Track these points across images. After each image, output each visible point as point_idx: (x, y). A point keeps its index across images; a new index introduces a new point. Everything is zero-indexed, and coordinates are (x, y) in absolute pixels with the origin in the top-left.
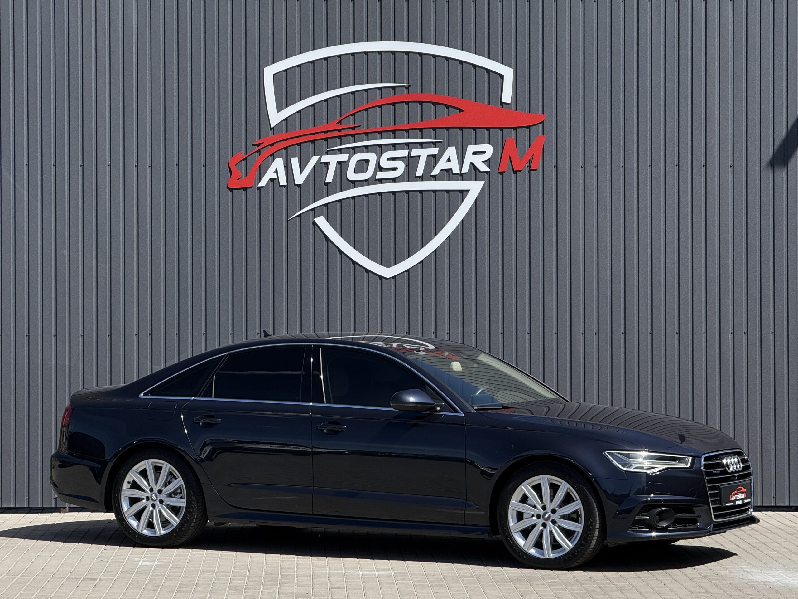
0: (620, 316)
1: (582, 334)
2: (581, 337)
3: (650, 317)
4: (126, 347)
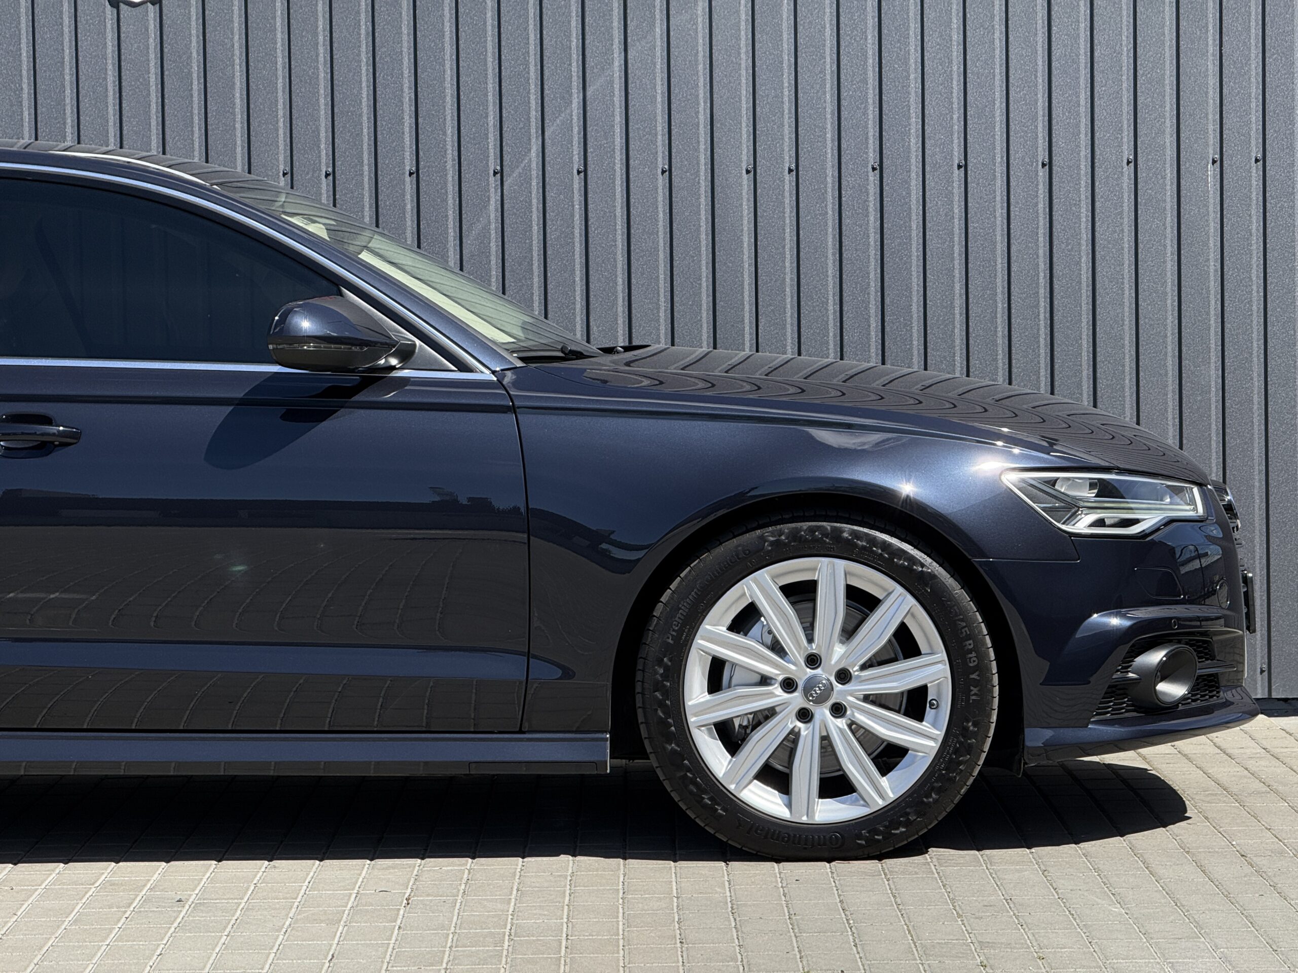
0: (865, 113)
1: (748, 172)
2: (745, 182)
3: (957, 115)
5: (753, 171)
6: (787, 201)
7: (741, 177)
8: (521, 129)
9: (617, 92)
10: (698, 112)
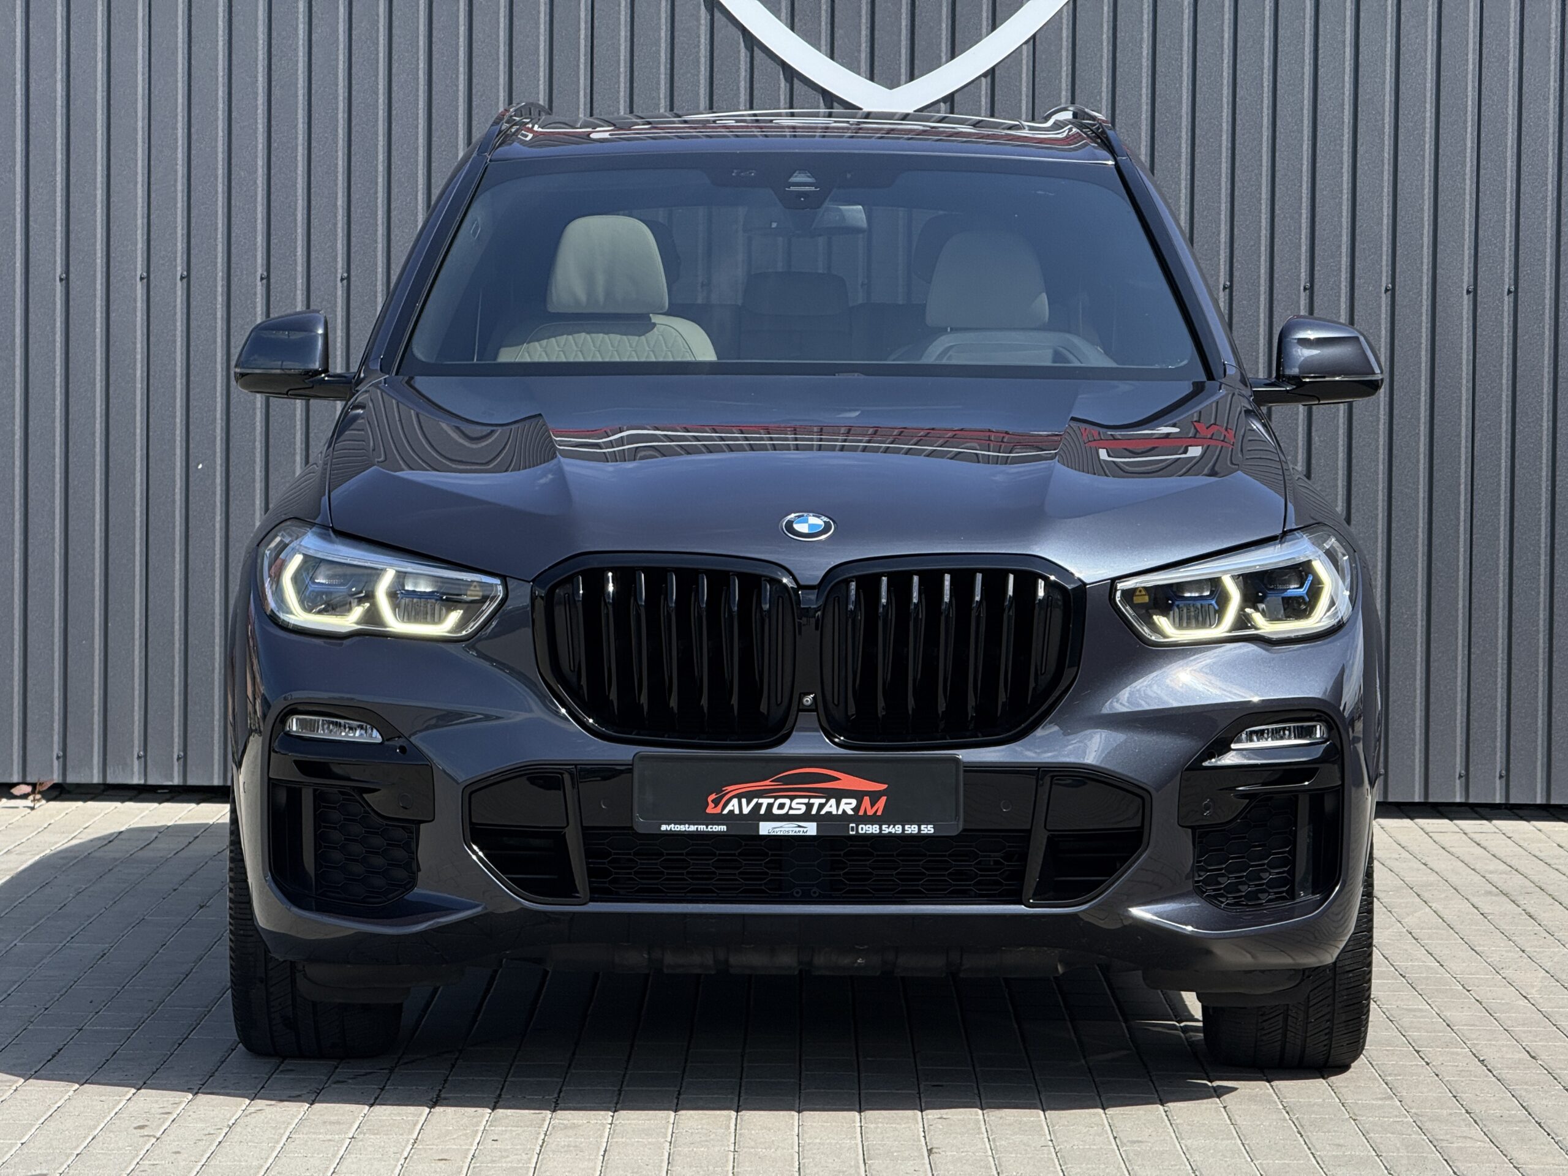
1: (1468, 292)
2: (1465, 302)
4: (113, 315)
5: (1474, 292)
6: (1506, 321)
7: (1462, 297)
8: (1252, 246)
9: (1345, 214)
10: (1423, 234)
